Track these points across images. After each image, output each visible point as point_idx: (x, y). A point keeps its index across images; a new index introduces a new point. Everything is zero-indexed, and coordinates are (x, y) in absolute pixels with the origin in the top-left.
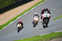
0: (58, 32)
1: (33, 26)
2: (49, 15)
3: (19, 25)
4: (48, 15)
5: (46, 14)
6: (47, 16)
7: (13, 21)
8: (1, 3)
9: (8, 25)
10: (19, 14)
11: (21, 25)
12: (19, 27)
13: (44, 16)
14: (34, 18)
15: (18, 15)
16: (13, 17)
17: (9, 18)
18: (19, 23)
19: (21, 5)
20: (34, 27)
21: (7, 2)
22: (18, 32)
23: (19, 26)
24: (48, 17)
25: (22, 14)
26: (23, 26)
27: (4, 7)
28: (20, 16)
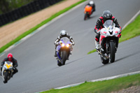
0: (99, 82)
1: (57, 63)
2: (118, 30)
3: (8, 66)
4: (116, 30)
5: (110, 27)
6: (111, 33)
10: (11, 40)
11: (13, 65)
12: (7, 70)
13: (106, 33)
14: (61, 42)
15: (8, 42)
18: (7, 60)
20: (60, 64)
22: (6, 82)
23: (7, 68)
24: (114, 36)
25: (18, 41)
26: (17, 68)
28: (12, 44)
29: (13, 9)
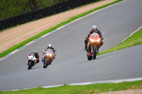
7: (17, 48)
8: (3, 10)
9: (7, 57)
16: (18, 40)
17: (11, 42)
19: (40, 18)
21: (14, 9)
27: (8, 18)
29: (42, 8)
